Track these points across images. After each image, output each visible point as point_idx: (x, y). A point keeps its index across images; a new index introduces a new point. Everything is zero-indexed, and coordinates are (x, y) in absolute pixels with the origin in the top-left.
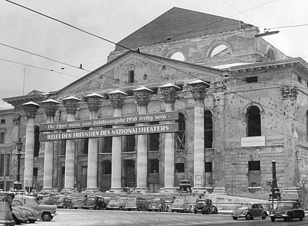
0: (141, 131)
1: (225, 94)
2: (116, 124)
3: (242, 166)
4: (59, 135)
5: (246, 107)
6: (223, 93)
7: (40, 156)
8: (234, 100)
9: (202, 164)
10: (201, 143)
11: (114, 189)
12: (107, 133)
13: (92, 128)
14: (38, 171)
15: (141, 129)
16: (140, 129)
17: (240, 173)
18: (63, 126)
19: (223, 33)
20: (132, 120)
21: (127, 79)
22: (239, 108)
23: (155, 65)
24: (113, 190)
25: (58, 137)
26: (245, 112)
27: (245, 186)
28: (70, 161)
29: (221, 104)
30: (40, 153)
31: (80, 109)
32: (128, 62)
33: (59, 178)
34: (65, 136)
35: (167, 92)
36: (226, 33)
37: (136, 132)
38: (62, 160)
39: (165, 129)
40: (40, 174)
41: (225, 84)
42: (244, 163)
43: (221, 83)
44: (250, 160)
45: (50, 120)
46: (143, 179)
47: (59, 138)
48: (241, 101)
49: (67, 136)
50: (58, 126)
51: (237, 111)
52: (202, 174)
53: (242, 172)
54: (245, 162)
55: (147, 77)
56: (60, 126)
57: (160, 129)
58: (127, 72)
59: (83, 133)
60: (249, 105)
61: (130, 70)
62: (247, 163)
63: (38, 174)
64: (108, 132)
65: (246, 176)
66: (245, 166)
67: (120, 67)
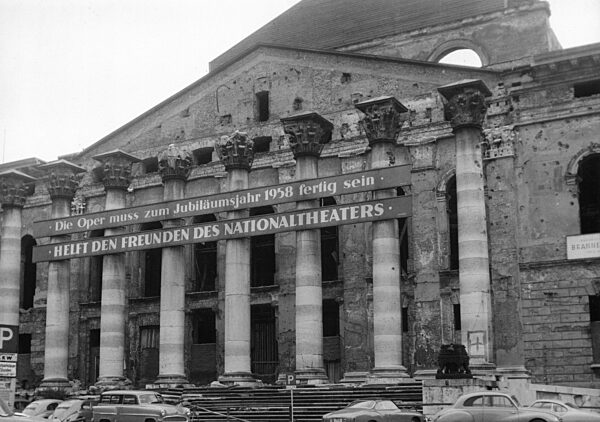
0: (305, 221)
1: (516, 128)
2: (237, 207)
3: (574, 310)
4: (85, 244)
5: (575, 157)
6: (512, 127)
7: (35, 306)
8: (541, 143)
9: (486, 300)
10: (480, 243)
11: (233, 375)
12: (211, 233)
13: (169, 223)
14: (32, 341)
15: (305, 217)
16: (301, 216)
17: (567, 329)
18: (94, 222)
19: (464, 22)
20: (279, 194)
21: (251, 112)
22: (558, 163)
23: (324, 73)
24: (231, 378)
25: (81, 251)
26: (574, 170)
27: (582, 360)
28: (113, 308)
29: (505, 154)
30: (36, 298)
31: (135, 190)
32: (253, 73)
33: (83, 355)
34: (98, 246)
35: (376, 116)
36: (471, 20)
37: (292, 224)
38: (91, 312)
39: (374, 212)
40: (38, 349)
41: (514, 104)
42: (576, 300)
43: (502, 104)
44: (592, 293)
45: (61, 210)
46: (313, 346)
47: (85, 251)
48: (560, 144)
49: (104, 244)
50: (82, 223)
51: (551, 169)
52: (486, 328)
53: (573, 325)
54: (580, 297)
55: (303, 104)
56: (86, 222)
57: (359, 214)
58: (252, 96)
59: (147, 236)
60: (586, 153)
61: (258, 90)
62: (587, 300)
63: (32, 349)
64: (215, 229)
65: (586, 336)
66: (580, 309)
67: (232, 86)
